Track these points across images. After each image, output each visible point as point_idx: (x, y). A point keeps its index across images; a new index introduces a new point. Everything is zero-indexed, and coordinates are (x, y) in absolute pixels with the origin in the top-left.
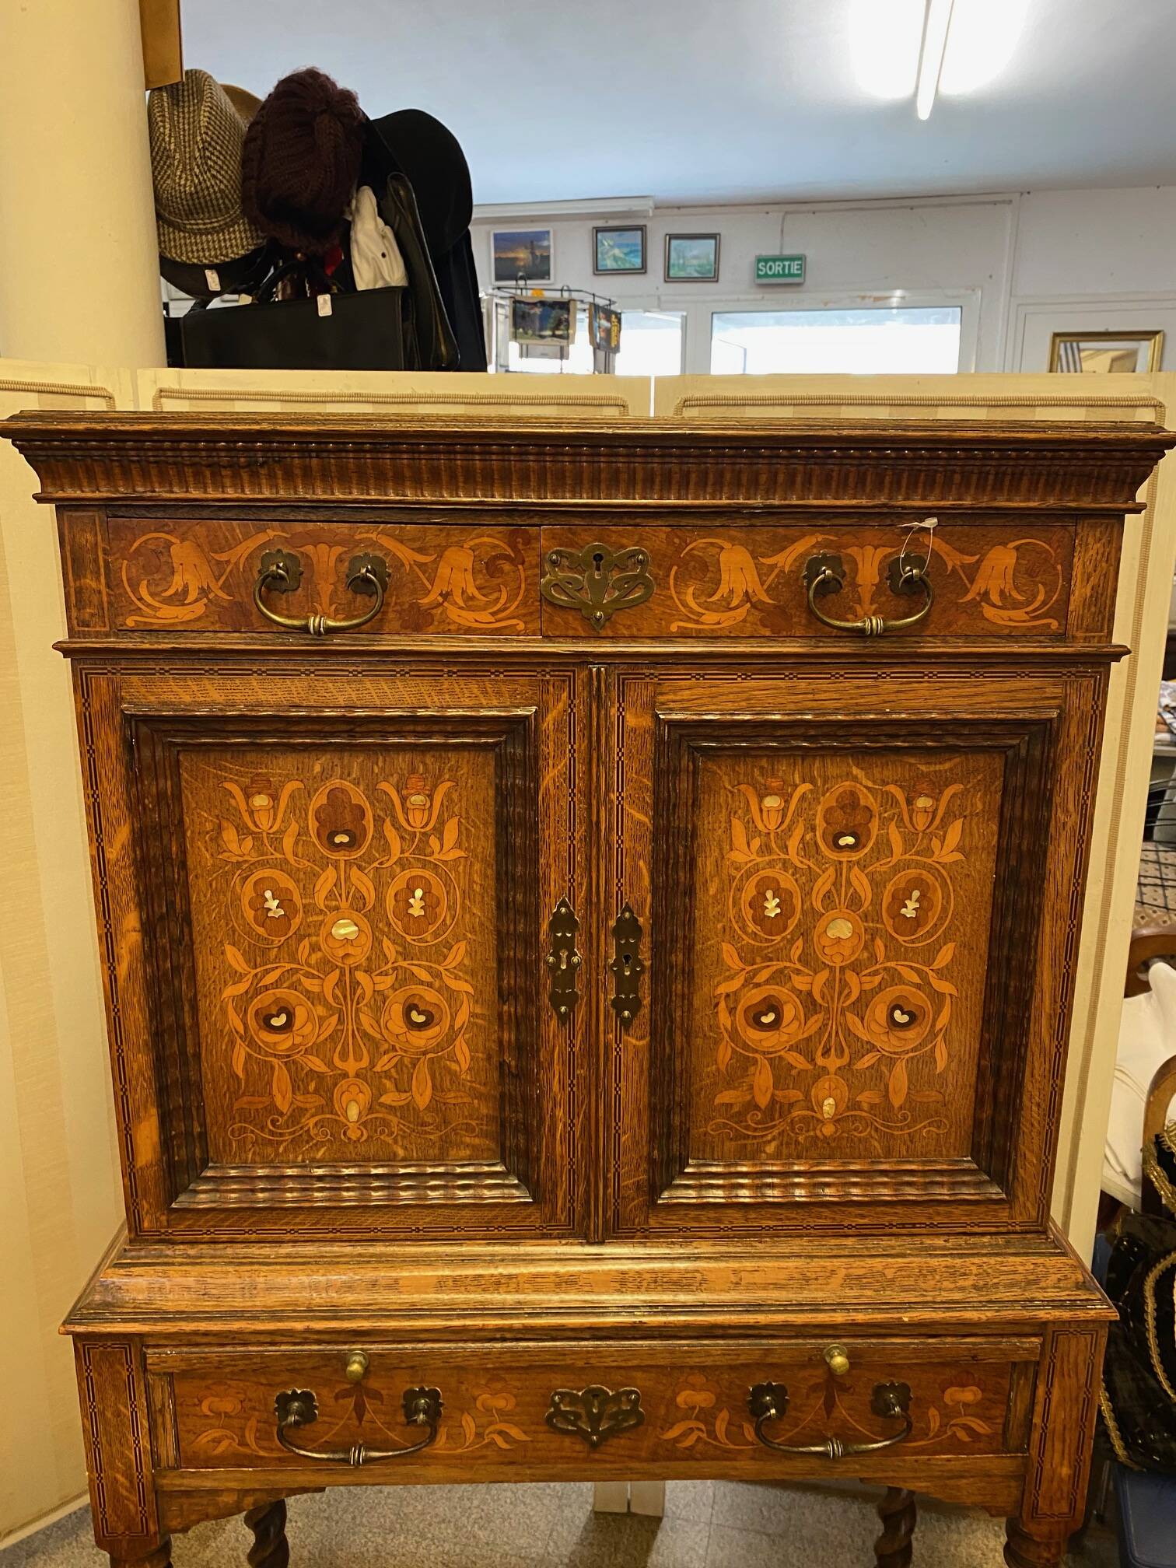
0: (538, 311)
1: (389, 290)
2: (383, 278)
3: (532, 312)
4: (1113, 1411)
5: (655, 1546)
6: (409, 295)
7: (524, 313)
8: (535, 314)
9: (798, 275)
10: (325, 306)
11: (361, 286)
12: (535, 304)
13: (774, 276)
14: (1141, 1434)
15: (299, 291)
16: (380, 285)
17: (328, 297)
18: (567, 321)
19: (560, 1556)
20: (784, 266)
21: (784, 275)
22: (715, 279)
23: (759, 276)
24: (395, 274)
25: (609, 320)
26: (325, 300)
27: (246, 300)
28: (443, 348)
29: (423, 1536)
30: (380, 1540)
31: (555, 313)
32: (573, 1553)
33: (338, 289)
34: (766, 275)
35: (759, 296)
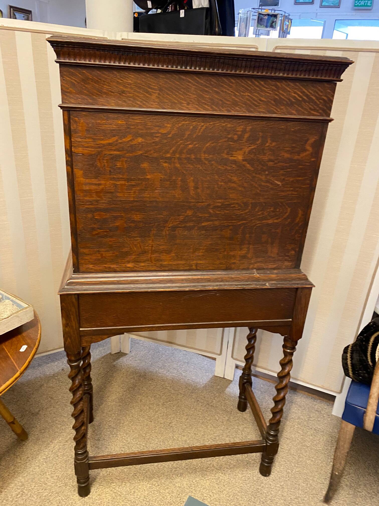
0: (266, 17)
1: (202, 9)
2: (202, 5)
3: (264, 18)
4: (351, 363)
5: (229, 386)
6: (208, 11)
7: (262, 18)
8: (265, 18)
9: (370, 6)
10: (182, 14)
11: (194, 7)
12: (265, 15)
13: (361, 6)
14: (358, 371)
15: (176, 8)
16: (200, 7)
17: (183, 11)
18: (276, 21)
19: (203, 383)
20: (365, 2)
21: (364, 6)
22: (338, 7)
23: (355, 6)
24: (206, 4)
25: (288, 22)
26: (182, 12)
27: (159, 11)
28: (217, 29)
29: (168, 371)
30: (157, 369)
31: (272, 19)
32: (206, 383)
33: (187, 8)
34: (358, 6)
35: (354, 14)
